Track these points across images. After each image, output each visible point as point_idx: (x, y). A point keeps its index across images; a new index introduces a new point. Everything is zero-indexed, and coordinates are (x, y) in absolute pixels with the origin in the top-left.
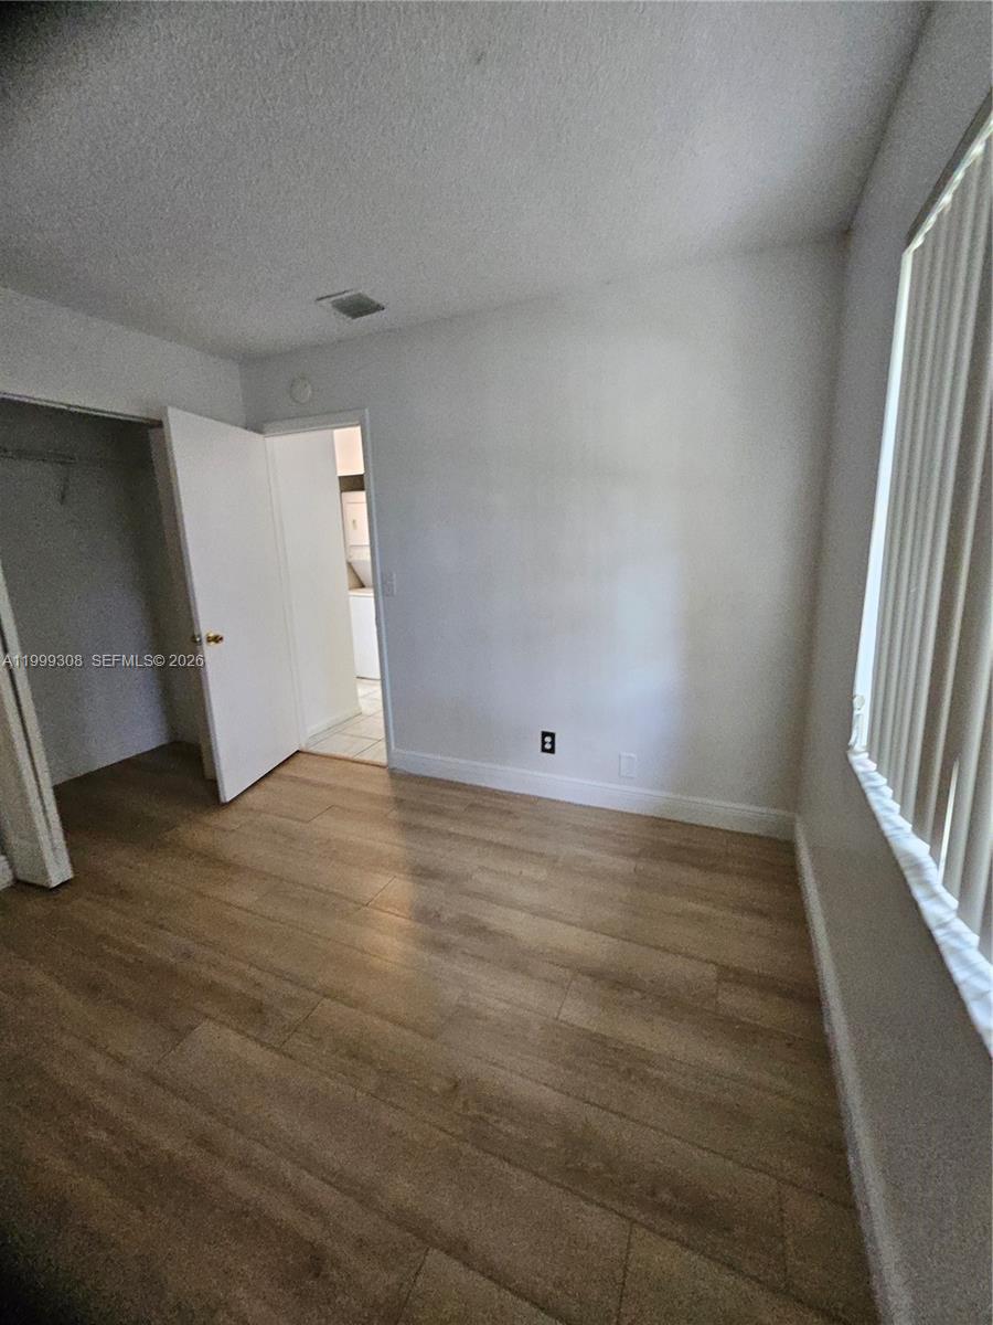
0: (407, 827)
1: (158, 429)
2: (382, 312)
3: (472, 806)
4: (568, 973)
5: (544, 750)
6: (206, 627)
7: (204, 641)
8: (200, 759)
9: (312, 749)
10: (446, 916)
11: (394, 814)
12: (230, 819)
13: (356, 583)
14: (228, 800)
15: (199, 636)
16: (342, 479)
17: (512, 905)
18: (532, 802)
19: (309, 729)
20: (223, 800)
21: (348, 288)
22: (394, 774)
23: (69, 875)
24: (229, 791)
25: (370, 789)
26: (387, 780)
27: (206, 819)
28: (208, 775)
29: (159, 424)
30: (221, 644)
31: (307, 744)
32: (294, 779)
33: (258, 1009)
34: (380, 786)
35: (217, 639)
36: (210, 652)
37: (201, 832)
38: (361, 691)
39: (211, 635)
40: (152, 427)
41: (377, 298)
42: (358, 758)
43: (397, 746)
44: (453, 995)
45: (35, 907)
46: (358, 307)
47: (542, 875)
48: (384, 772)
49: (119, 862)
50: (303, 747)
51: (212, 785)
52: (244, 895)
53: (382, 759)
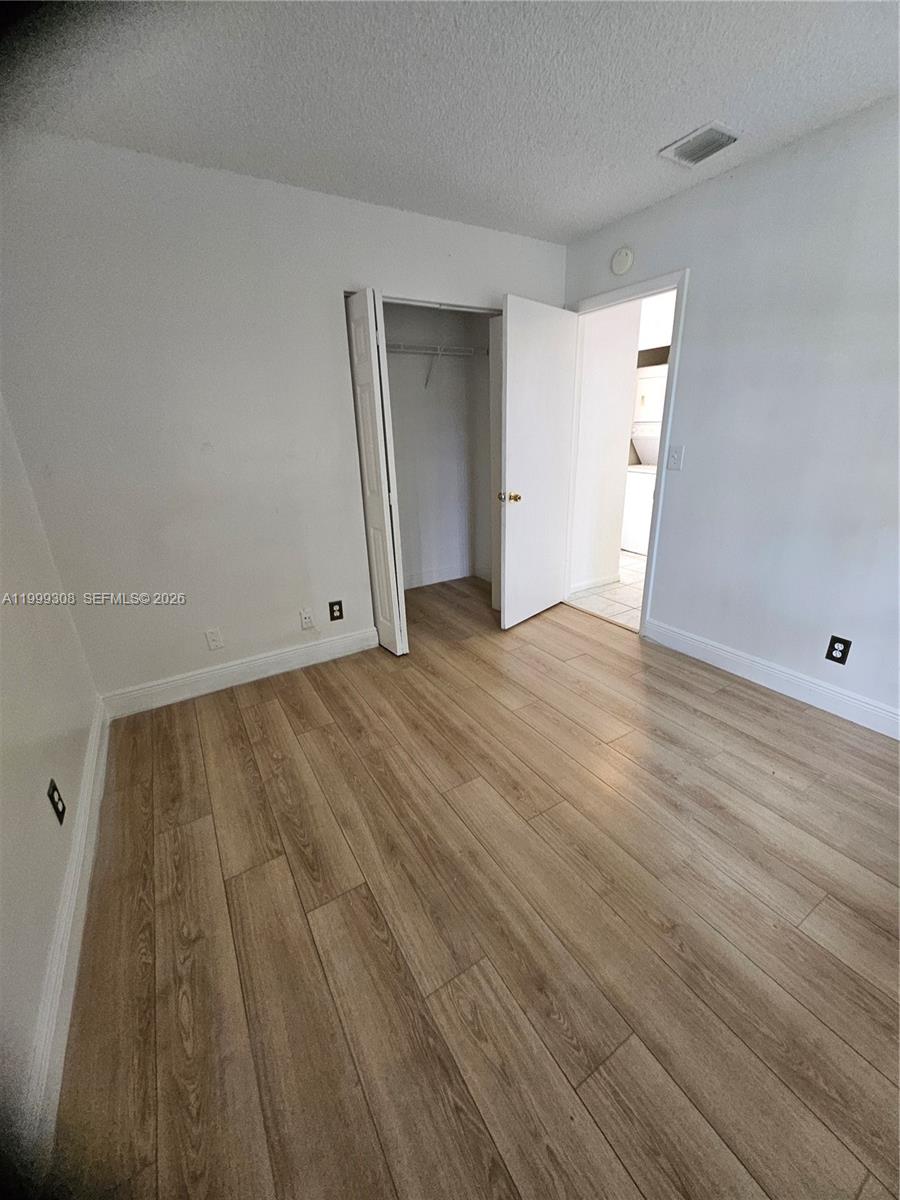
0: (650, 690)
1: (498, 318)
2: (733, 145)
3: (723, 691)
4: (822, 894)
5: (830, 656)
6: (510, 487)
7: (507, 498)
8: (489, 593)
9: (573, 603)
10: (681, 782)
11: (641, 676)
12: (507, 643)
13: (634, 460)
14: (506, 628)
15: (504, 494)
16: (642, 353)
17: (757, 799)
18: (799, 708)
19: (574, 584)
20: (502, 627)
21: (699, 126)
22: (643, 640)
23: (407, 651)
24: (507, 622)
25: (620, 648)
26: (637, 645)
27: (488, 637)
28: (494, 606)
29: (499, 313)
30: (519, 502)
31: (569, 598)
32: (556, 624)
33: (516, 786)
34: (630, 648)
35: (516, 498)
36: (510, 509)
37: (485, 645)
38: (625, 560)
39: (512, 494)
40: (493, 316)
41: (730, 129)
42: (612, 619)
43: (651, 616)
44: (680, 850)
45: (388, 664)
46: (707, 146)
47: (801, 783)
48: (635, 637)
49: (434, 650)
50: (565, 599)
51: (496, 615)
52: (511, 701)
53: (635, 625)
